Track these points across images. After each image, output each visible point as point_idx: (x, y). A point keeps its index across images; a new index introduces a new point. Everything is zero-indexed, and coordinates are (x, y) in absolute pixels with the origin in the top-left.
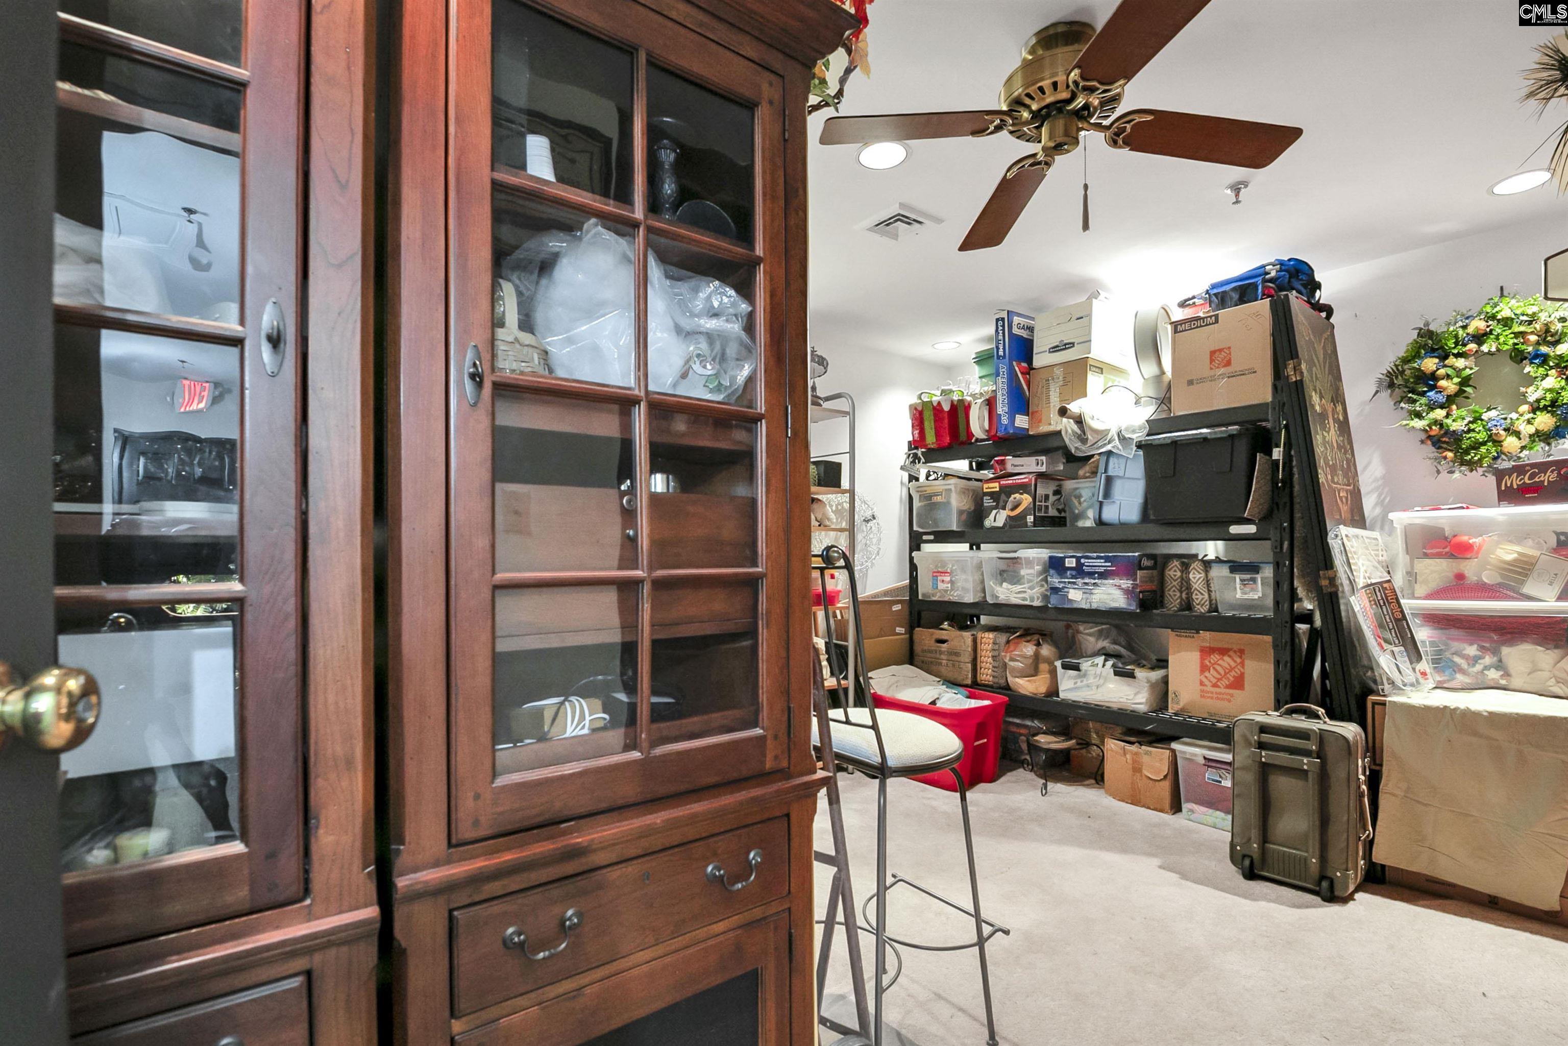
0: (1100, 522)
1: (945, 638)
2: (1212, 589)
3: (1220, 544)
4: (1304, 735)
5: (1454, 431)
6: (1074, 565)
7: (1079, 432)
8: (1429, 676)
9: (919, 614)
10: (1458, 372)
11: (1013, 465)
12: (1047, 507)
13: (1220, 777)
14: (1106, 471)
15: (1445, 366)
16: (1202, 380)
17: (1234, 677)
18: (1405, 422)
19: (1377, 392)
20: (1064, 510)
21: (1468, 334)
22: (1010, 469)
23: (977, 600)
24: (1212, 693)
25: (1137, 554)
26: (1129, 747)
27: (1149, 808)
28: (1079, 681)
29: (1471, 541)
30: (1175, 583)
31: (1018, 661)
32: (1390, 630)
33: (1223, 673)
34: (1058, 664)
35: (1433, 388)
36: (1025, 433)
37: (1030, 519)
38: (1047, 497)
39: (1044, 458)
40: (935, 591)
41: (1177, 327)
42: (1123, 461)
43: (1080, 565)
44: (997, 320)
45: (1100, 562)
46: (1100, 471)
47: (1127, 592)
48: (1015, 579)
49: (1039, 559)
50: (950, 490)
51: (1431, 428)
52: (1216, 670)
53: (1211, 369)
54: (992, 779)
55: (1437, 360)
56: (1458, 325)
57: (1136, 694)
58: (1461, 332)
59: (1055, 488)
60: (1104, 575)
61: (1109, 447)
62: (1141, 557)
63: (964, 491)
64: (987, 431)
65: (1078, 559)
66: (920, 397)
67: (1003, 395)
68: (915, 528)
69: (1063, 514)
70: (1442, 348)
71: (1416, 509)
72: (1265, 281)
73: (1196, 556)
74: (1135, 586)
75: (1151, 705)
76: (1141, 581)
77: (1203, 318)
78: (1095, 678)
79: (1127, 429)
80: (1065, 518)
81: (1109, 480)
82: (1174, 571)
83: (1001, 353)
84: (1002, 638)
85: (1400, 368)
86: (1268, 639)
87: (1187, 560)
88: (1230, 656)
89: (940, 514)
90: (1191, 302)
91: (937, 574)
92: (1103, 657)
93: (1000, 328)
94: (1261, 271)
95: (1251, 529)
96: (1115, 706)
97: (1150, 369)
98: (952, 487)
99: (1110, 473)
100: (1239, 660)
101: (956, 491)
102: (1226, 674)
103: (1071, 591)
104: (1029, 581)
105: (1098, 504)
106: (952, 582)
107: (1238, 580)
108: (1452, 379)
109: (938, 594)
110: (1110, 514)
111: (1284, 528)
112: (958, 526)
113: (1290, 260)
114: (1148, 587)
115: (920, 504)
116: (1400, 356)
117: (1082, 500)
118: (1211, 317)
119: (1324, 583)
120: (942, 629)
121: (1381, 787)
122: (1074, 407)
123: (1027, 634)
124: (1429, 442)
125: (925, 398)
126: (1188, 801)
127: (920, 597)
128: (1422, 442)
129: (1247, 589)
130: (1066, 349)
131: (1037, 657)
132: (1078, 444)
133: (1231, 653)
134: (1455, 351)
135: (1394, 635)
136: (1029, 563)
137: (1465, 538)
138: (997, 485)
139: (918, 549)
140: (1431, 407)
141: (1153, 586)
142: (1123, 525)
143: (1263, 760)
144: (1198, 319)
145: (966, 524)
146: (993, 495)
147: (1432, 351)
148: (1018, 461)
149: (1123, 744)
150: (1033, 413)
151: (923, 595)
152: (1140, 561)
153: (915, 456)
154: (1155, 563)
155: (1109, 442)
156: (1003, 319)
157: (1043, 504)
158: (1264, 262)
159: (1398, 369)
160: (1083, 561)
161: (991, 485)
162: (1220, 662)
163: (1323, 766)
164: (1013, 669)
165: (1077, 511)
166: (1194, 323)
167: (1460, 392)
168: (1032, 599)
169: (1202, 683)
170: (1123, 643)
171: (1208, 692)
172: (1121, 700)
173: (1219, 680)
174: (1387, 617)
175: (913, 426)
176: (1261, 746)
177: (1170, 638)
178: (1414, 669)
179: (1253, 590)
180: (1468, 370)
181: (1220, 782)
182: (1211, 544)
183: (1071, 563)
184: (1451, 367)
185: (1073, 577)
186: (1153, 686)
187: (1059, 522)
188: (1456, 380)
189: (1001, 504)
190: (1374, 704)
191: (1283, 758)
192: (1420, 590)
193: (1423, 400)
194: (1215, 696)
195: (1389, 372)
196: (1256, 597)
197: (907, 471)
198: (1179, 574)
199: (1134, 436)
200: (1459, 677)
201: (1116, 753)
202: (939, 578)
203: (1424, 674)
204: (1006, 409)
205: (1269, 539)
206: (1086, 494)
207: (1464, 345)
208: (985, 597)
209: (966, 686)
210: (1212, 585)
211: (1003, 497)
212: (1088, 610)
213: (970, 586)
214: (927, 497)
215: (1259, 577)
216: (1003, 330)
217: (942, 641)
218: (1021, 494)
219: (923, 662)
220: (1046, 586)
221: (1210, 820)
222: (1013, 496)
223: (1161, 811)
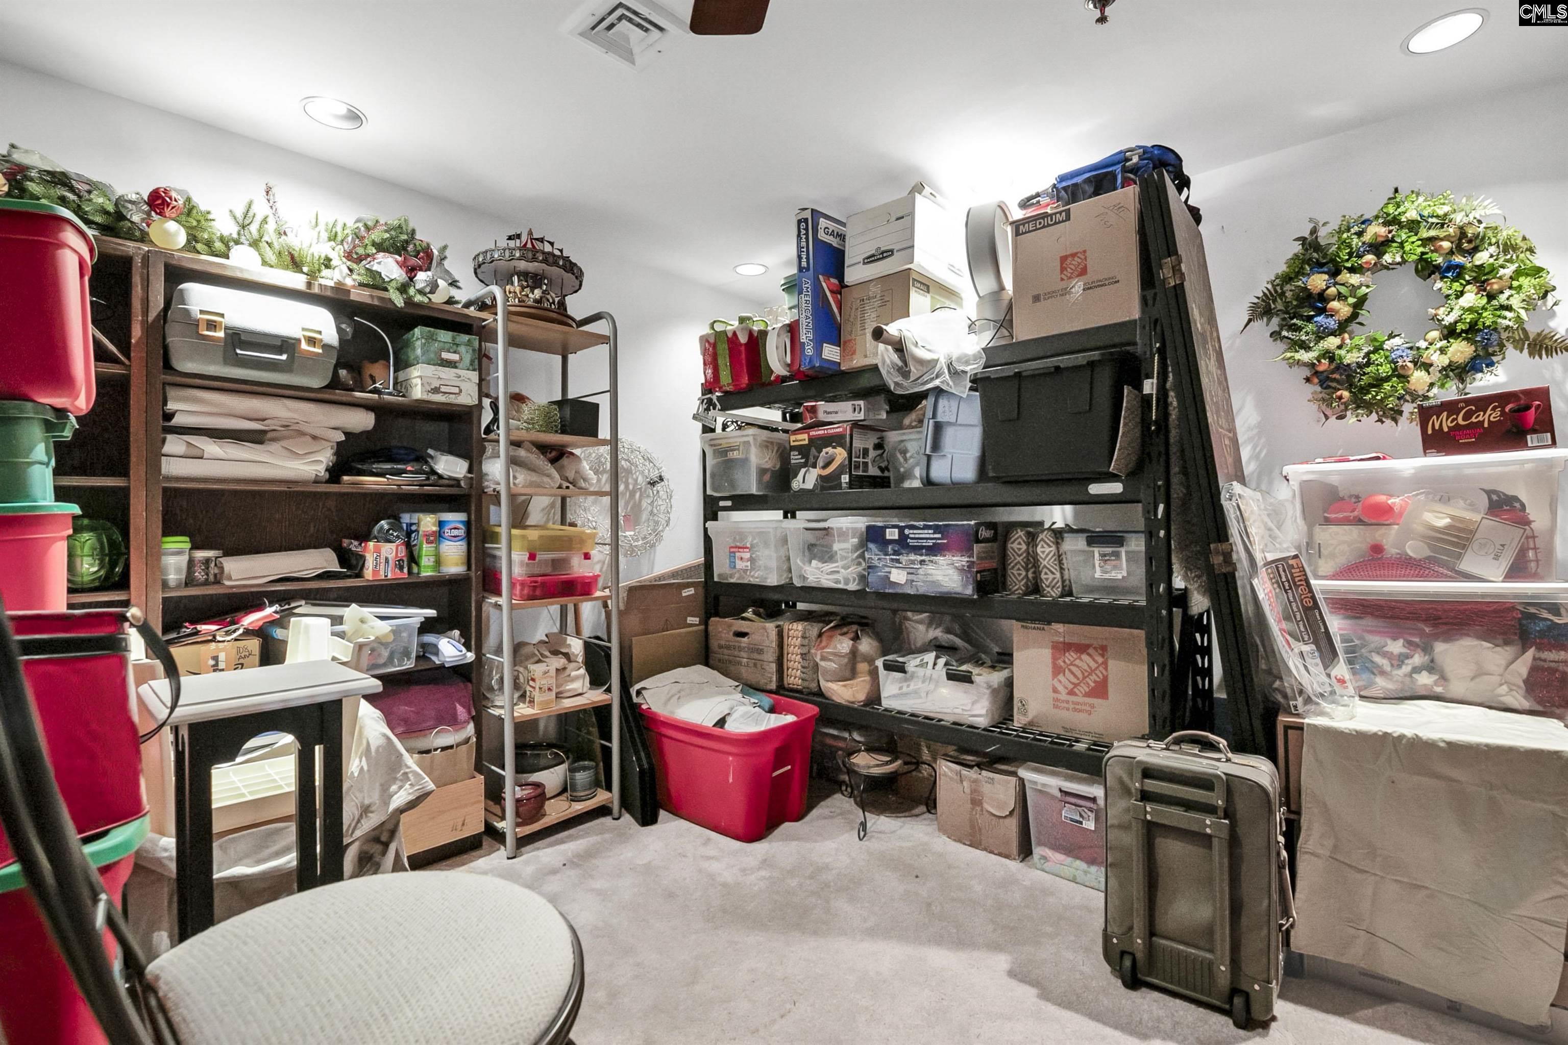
0: (928, 482)
1: (746, 630)
2: (1065, 566)
3: (1068, 508)
4: (1204, 782)
5: (1348, 365)
6: (896, 537)
7: (900, 363)
8: (1348, 684)
9: (716, 598)
10: (1354, 289)
11: (825, 412)
12: (865, 464)
13: (1081, 816)
14: (934, 416)
15: (1335, 284)
16: (1050, 295)
17: (1095, 682)
18: (1289, 355)
19: (1250, 321)
20: (887, 469)
21: (1364, 243)
22: (822, 417)
23: (783, 582)
24: (1067, 702)
25: (973, 523)
26: (965, 772)
27: (991, 852)
28: (905, 684)
29: (1390, 502)
30: (1019, 559)
31: (830, 660)
32: (1298, 622)
33: (1080, 676)
34: (879, 663)
35: (1322, 311)
36: (835, 368)
37: (845, 478)
38: (866, 452)
39: (861, 403)
40: (734, 571)
41: (1019, 228)
42: (954, 404)
43: (903, 538)
44: (799, 222)
45: (928, 534)
46: (927, 416)
47: (961, 570)
48: (827, 556)
49: (854, 529)
50: (748, 442)
51: (1319, 361)
52: (1072, 673)
53: (1062, 279)
54: (798, 817)
55: (1326, 277)
56: (1353, 231)
57: (973, 703)
58: (1355, 241)
59: (877, 441)
60: (934, 550)
61: (937, 382)
62: (978, 525)
63: (766, 445)
64: (789, 365)
65: (901, 529)
66: (712, 326)
67: (807, 318)
68: (709, 492)
69: (886, 474)
70: (1333, 261)
71: (1318, 460)
72: (1125, 170)
73: (1041, 524)
74: (971, 565)
75: (993, 718)
76: (978, 558)
77: (1051, 215)
78: (923, 682)
79: (959, 359)
80: (888, 478)
81: (938, 428)
82: (1017, 544)
83: (804, 264)
84: (814, 630)
85: (1278, 288)
86: (1140, 634)
87: (1033, 530)
88: (1089, 655)
89: (738, 475)
90: (1034, 201)
91: (735, 549)
92: (934, 653)
93: (803, 232)
94: (1121, 158)
95: (1116, 488)
96: (949, 719)
97: (987, 284)
98: (751, 439)
99: (940, 418)
100: (1100, 660)
101: (755, 444)
102: (1084, 678)
103: (893, 570)
104: (844, 558)
105: (925, 458)
106: (752, 560)
107: (1097, 555)
108: (1346, 298)
109: (737, 575)
110: (940, 471)
111: (1159, 487)
112: (758, 489)
113: (1153, 146)
114: (988, 564)
115: (715, 461)
116: (1280, 272)
117: (908, 455)
118: (1060, 213)
119: (1217, 560)
120: (744, 619)
121: (1299, 845)
122: (893, 329)
123: (844, 622)
124: (1316, 380)
125: (719, 328)
126: (1040, 844)
127: (716, 579)
128: (1308, 380)
129: (1108, 567)
130: (883, 258)
131: (854, 653)
132: (899, 379)
133: (1091, 651)
134: (1349, 265)
135: (1302, 629)
136: (843, 535)
137: (1382, 498)
138: (805, 436)
139: (715, 518)
140: (1321, 335)
141: (993, 564)
142: (956, 486)
143: (1149, 817)
144: (1045, 216)
145: (768, 486)
146: (803, 450)
147: (1318, 266)
148: (832, 406)
149: (958, 767)
150: (845, 342)
151: (719, 575)
152: (977, 532)
153: (710, 403)
154: (996, 534)
155: (937, 377)
156: (806, 220)
157: (861, 460)
158: (1123, 148)
159: (1276, 291)
160: (907, 531)
161: (800, 437)
162: (1078, 662)
163: (1233, 828)
164: (826, 671)
165: (902, 470)
166: (1041, 221)
167: (1354, 316)
168: (847, 581)
169: (1055, 690)
170: (958, 632)
171: (1063, 701)
172: (956, 711)
173: (1076, 685)
174: (1294, 605)
175: (705, 364)
176: (1145, 796)
177: (1016, 631)
178: (1329, 676)
179: (1115, 567)
180: (1364, 288)
181: (1081, 823)
182: (1057, 509)
183: (892, 534)
184: (1343, 285)
185: (896, 553)
186: (994, 692)
187: (881, 482)
188: (1351, 300)
189: (812, 460)
190: (1287, 728)
191: (1174, 816)
192: (1326, 566)
193: (1310, 327)
194: (1071, 706)
195: (1265, 294)
196: (1120, 577)
197: (700, 420)
198: (1024, 547)
199: (968, 369)
200: (1380, 681)
201: (951, 779)
202: (737, 554)
203: (1342, 681)
204: (811, 336)
205: (1138, 502)
206: (913, 447)
207: (1360, 257)
208: (791, 578)
209: (770, 692)
210: (1064, 561)
211: (813, 451)
212: (914, 595)
213: (774, 564)
214: (722, 452)
215: (1123, 551)
216: (807, 234)
217: (743, 635)
218: (834, 447)
219: (719, 660)
220: (864, 564)
221: (1067, 871)
222: (824, 450)
223: (1007, 857)
